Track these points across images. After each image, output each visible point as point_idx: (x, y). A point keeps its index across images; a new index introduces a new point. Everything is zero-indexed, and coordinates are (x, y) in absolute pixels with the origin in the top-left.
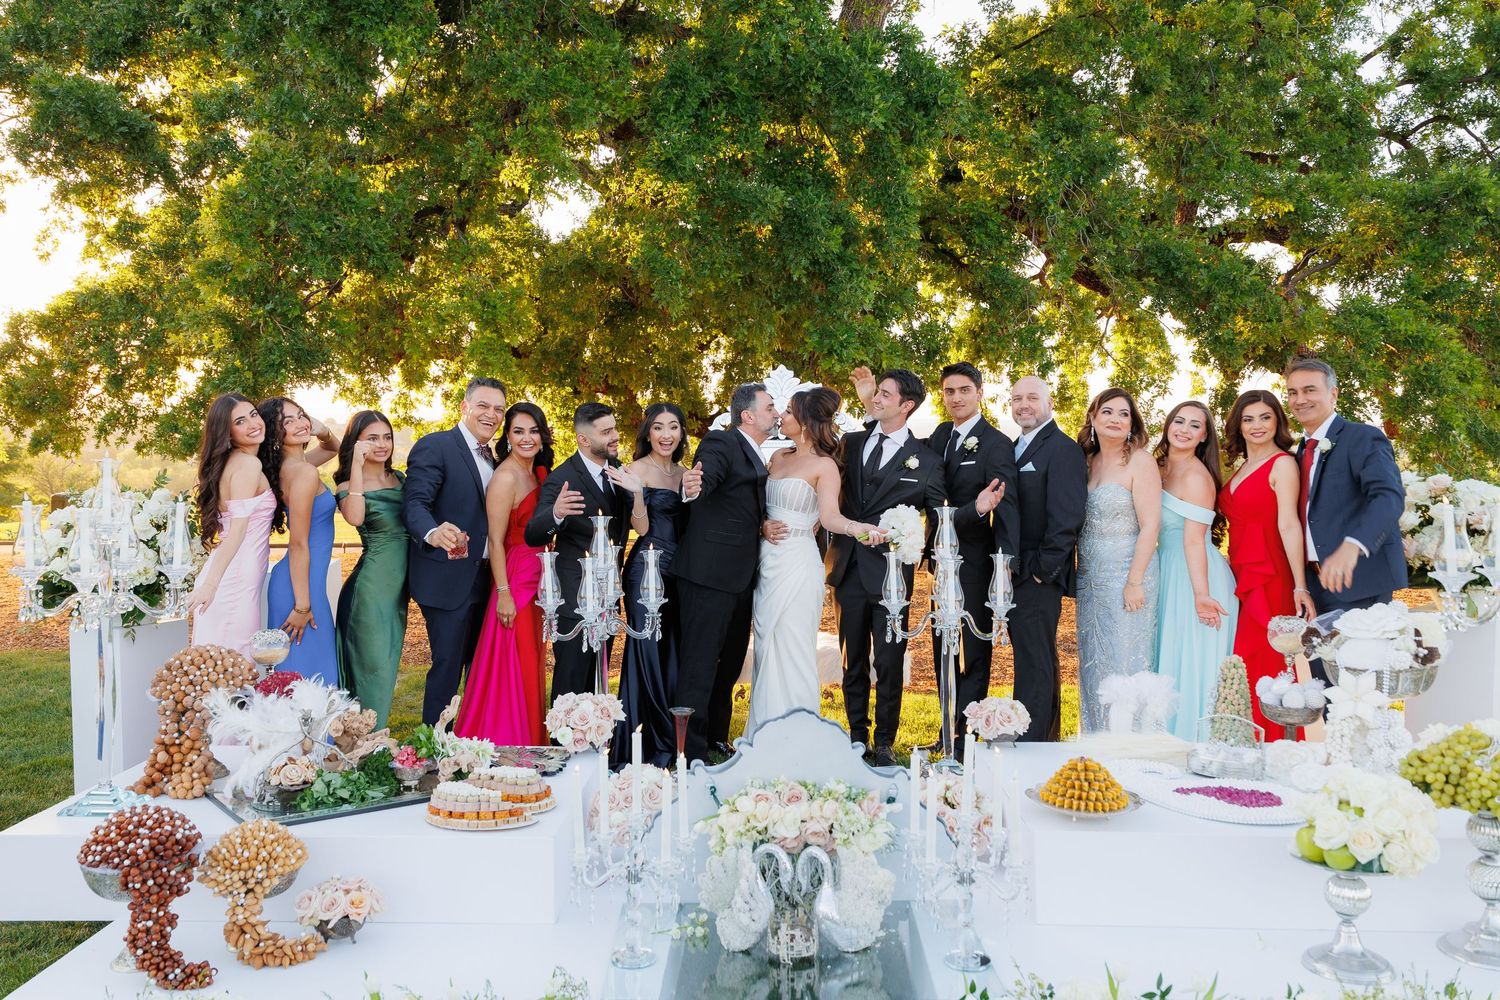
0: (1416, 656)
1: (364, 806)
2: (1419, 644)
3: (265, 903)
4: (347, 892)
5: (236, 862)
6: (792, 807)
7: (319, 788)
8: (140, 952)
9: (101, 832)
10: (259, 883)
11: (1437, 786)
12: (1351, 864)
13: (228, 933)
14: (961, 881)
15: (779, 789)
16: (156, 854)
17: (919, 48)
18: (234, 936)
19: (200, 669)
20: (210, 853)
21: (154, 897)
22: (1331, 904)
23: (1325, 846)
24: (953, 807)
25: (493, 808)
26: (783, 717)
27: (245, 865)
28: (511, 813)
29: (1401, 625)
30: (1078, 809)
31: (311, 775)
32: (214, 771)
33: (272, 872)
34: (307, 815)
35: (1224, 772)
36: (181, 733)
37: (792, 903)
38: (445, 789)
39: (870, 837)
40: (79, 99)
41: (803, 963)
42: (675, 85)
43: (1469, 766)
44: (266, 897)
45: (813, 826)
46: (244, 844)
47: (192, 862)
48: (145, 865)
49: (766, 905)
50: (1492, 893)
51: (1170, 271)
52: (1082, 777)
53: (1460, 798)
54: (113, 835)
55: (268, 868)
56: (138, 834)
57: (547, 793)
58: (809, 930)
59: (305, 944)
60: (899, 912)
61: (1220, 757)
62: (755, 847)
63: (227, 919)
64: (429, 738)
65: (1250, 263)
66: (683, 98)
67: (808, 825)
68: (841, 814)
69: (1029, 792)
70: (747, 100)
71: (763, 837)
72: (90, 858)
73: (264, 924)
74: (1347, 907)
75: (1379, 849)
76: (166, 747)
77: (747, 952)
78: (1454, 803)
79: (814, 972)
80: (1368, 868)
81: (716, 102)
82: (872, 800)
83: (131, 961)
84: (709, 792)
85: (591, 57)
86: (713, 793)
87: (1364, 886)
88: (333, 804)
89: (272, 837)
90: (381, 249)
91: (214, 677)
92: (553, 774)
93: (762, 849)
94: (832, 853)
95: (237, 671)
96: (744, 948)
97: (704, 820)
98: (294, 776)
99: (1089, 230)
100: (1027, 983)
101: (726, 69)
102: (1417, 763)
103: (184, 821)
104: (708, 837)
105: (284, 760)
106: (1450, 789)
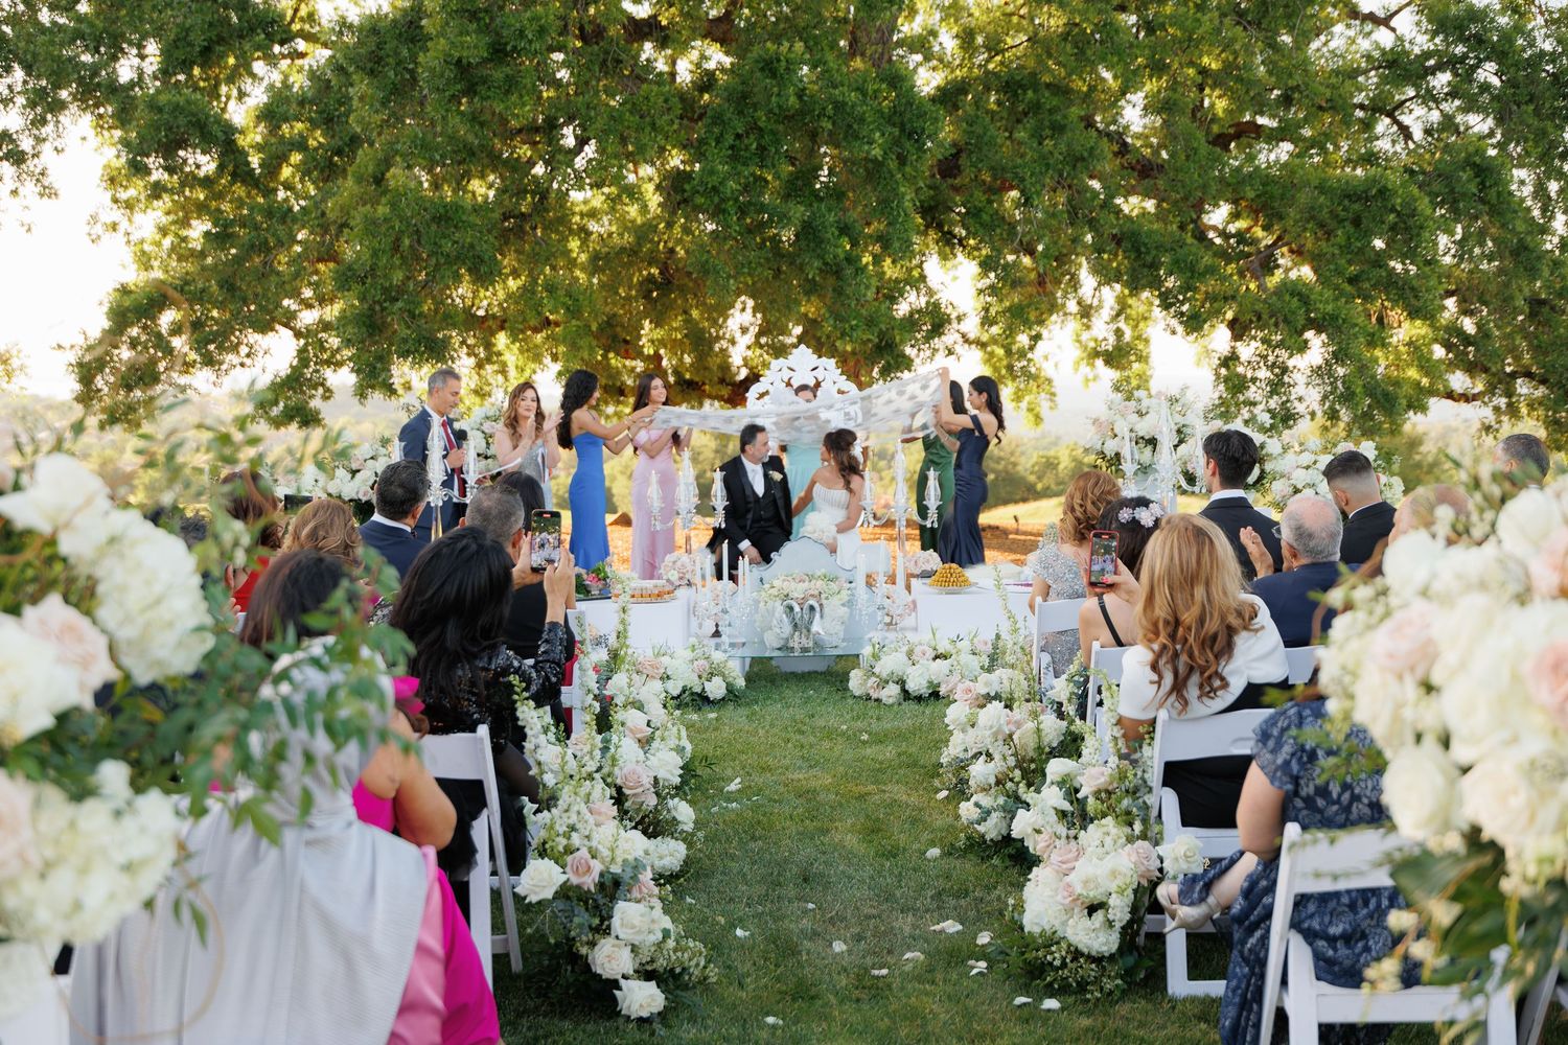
6: (801, 584)
15: (794, 576)
30: (945, 586)
37: (800, 626)
39: (839, 596)
41: (805, 650)
45: (811, 592)
49: (788, 629)
58: (808, 638)
62: (782, 602)
67: (808, 592)
71: (787, 598)
77: (779, 648)
82: (840, 581)
84: (760, 579)
93: (785, 604)
94: (820, 602)
97: (758, 591)
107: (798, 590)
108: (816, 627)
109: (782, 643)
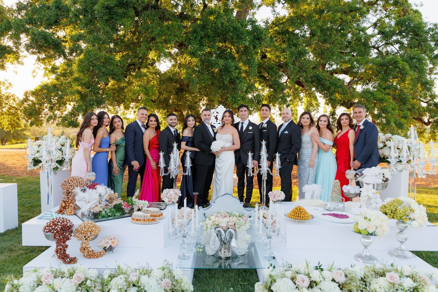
0: (383, 180)
1: (115, 217)
2: (384, 177)
3: (90, 242)
4: (111, 239)
5: (83, 232)
6: (225, 219)
7: (103, 213)
8: (59, 254)
9: (49, 224)
10: (89, 237)
11: (389, 213)
12: (367, 233)
13: (81, 250)
14: (268, 238)
15: (221, 214)
16: (63, 230)
17: (257, 24)
18: (82, 250)
19: (73, 182)
20: (76, 229)
21: (62, 241)
22: (362, 243)
23: (361, 229)
24: (265, 218)
25: (148, 218)
26: (223, 196)
27: (85, 233)
28: (153, 220)
29: (379, 172)
30: (298, 219)
31: (101, 210)
32: (77, 208)
33: (92, 234)
34: (101, 220)
35: (334, 209)
36: (68, 198)
37: (225, 243)
38: (136, 213)
39: (245, 226)
40: (42, 35)
41: (227, 258)
42: (194, 33)
43: (397, 208)
44: (90, 240)
45: (230, 224)
46: (85, 227)
47: (72, 232)
48: (60, 232)
49: (218, 243)
50: (402, 240)
51: (319, 81)
52: (299, 211)
53: (395, 217)
54: (51, 225)
55: (91, 233)
56: (58, 225)
57: (162, 214)
58: (229, 250)
59: (100, 253)
60: (252, 245)
61: (333, 206)
62: (215, 229)
63: (81, 246)
64: (131, 200)
65: (339, 80)
66: (196, 36)
67: (229, 223)
68: (237, 221)
69: (285, 215)
70: (213, 37)
71: (217, 226)
72: (46, 230)
73: (90, 247)
74: (366, 244)
75: (374, 230)
76: (64, 202)
77: (213, 256)
78: (393, 218)
79: (230, 260)
80: (371, 234)
81: (205, 37)
82: (245, 217)
83: (56, 256)
84: (203, 215)
85: (173, 26)
86: (204, 215)
87: (370, 239)
88: (107, 217)
89: (92, 225)
90: (119, 75)
91: (76, 184)
92: (163, 210)
93: (217, 229)
94: (235, 230)
95: (82, 183)
96: (212, 254)
97: (202, 222)
98: (97, 210)
99: (299, 71)
100: (285, 264)
101: (207, 29)
102: (384, 208)
103: (69, 221)
104: (203, 226)
105: (95, 206)
106: (392, 214)
107: (223, 222)
108: (233, 243)
109: (215, 252)
